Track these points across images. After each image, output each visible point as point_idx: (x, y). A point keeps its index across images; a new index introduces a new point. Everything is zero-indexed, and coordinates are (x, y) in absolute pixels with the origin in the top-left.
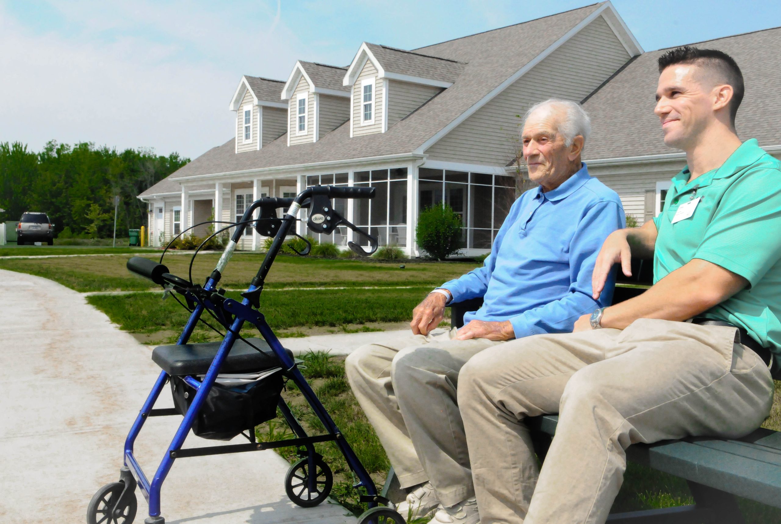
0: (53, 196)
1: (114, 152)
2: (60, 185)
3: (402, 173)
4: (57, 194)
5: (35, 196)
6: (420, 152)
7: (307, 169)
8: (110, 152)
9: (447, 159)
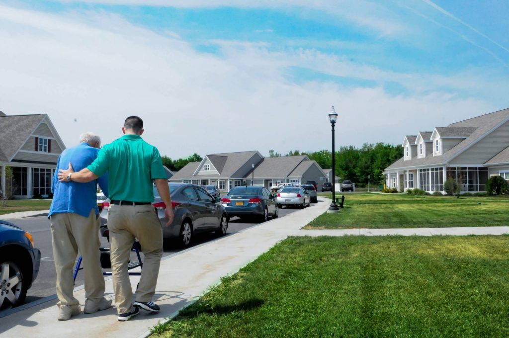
0: (366, 169)
1: (392, 146)
2: (369, 163)
3: (441, 169)
4: (367, 168)
5: (358, 169)
6: (446, 163)
7: (419, 167)
8: (391, 147)
9: (456, 164)
